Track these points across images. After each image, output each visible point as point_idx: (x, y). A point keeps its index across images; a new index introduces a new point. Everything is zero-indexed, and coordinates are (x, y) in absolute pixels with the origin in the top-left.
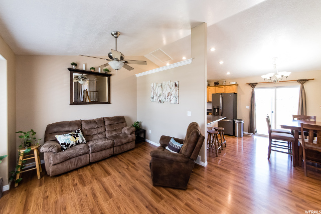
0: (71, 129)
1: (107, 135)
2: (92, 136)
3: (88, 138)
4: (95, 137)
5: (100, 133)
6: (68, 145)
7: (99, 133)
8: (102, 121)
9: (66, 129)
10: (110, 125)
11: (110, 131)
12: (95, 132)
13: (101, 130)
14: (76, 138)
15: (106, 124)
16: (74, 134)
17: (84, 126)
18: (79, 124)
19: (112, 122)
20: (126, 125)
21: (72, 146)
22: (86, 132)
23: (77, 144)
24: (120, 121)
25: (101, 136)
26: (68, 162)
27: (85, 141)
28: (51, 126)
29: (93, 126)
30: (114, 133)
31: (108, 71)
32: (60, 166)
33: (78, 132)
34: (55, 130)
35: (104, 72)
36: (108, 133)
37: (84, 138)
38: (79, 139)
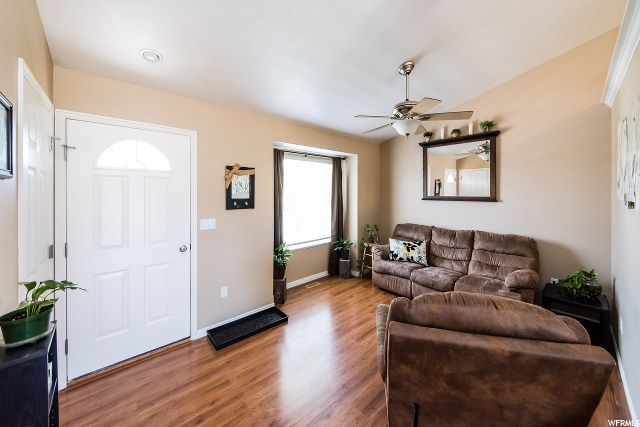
0: (415, 237)
1: (472, 271)
2: (442, 259)
3: (432, 259)
4: (447, 264)
5: (458, 261)
6: (396, 256)
7: (456, 260)
8: (470, 237)
9: (410, 235)
10: (483, 251)
11: (480, 264)
12: (448, 255)
13: (461, 255)
14: (409, 250)
15: (476, 246)
16: (409, 245)
17: (436, 240)
18: (429, 232)
19: (490, 246)
20: (536, 267)
21: (401, 259)
22: (434, 249)
23: (410, 260)
24: (513, 250)
25: (457, 268)
26: (387, 277)
27: (424, 262)
28: (400, 226)
29: (445, 241)
30: (487, 273)
31: (489, 125)
32: (380, 276)
33: (419, 244)
34: (399, 233)
35: (480, 130)
36: (474, 266)
37: (424, 256)
38: (414, 254)
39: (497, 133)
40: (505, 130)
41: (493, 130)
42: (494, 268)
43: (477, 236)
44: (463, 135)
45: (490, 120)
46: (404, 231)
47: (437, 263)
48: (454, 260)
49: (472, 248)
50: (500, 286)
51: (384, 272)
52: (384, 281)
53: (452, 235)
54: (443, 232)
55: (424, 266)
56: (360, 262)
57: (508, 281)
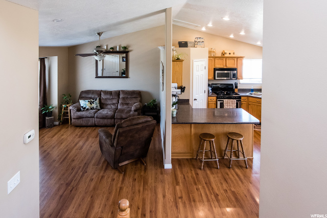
0: (93, 97)
1: (119, 107)
2: (107, 105)
3: (102, 105)
4: (109, 107)
5: (113, 104)
6: (85, 108)
8: (118, 93)
9: (90, 96)
10: (123, 98)
11: (122, 104)
12: (109, 102)
13: (114, 101)
14: (91, 104)
15: (121, 97)
16: (91, 101)
17: (103, 96)
18: (99, 93)
19: (126, 96)
20: (141, 101)
21: (88, 109)
22: (103, 101)
23: (92, 109)
24: (134, 96)
25: (113, 107)
26: (81, 120)
27: (99, 108)
28: (82, 92)
29: (108, 96)
30: (125, 107)
31: (125, 48)
32: (76, 120)
33: (96, 100)
34: (83, 95)
35: (122, 49)
36: (120, 105)
37: (98, 105)
38: (94, 105)
39: (128, 52)
40: (131, 51)
41: (127, 50)
42: (127, 104)
43: (121, 92)
44: (115, 50)
45: (125, 46)
46: (86, 95)
47: (104, 107)
48: (112, 104)
49: (119, 98)
50: (131, 111)
51: (80, 118)
52: (79, 122)
53: (110, 93)
54: (106, 92)
55: (99, 110)
56: (60, 116)
57: (133, 108)
